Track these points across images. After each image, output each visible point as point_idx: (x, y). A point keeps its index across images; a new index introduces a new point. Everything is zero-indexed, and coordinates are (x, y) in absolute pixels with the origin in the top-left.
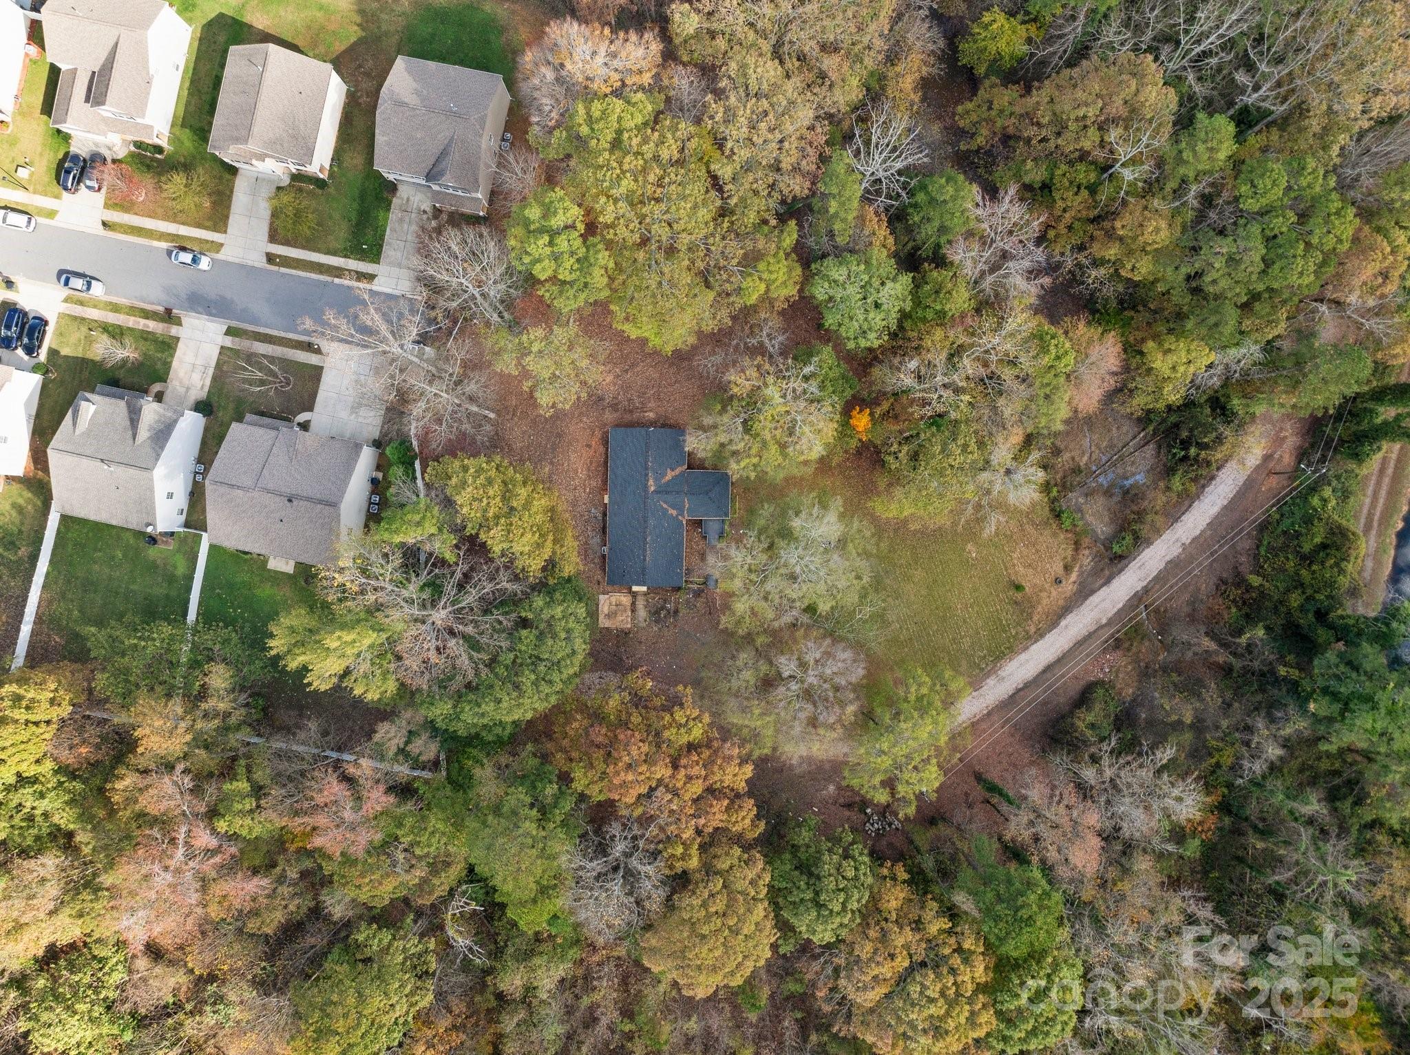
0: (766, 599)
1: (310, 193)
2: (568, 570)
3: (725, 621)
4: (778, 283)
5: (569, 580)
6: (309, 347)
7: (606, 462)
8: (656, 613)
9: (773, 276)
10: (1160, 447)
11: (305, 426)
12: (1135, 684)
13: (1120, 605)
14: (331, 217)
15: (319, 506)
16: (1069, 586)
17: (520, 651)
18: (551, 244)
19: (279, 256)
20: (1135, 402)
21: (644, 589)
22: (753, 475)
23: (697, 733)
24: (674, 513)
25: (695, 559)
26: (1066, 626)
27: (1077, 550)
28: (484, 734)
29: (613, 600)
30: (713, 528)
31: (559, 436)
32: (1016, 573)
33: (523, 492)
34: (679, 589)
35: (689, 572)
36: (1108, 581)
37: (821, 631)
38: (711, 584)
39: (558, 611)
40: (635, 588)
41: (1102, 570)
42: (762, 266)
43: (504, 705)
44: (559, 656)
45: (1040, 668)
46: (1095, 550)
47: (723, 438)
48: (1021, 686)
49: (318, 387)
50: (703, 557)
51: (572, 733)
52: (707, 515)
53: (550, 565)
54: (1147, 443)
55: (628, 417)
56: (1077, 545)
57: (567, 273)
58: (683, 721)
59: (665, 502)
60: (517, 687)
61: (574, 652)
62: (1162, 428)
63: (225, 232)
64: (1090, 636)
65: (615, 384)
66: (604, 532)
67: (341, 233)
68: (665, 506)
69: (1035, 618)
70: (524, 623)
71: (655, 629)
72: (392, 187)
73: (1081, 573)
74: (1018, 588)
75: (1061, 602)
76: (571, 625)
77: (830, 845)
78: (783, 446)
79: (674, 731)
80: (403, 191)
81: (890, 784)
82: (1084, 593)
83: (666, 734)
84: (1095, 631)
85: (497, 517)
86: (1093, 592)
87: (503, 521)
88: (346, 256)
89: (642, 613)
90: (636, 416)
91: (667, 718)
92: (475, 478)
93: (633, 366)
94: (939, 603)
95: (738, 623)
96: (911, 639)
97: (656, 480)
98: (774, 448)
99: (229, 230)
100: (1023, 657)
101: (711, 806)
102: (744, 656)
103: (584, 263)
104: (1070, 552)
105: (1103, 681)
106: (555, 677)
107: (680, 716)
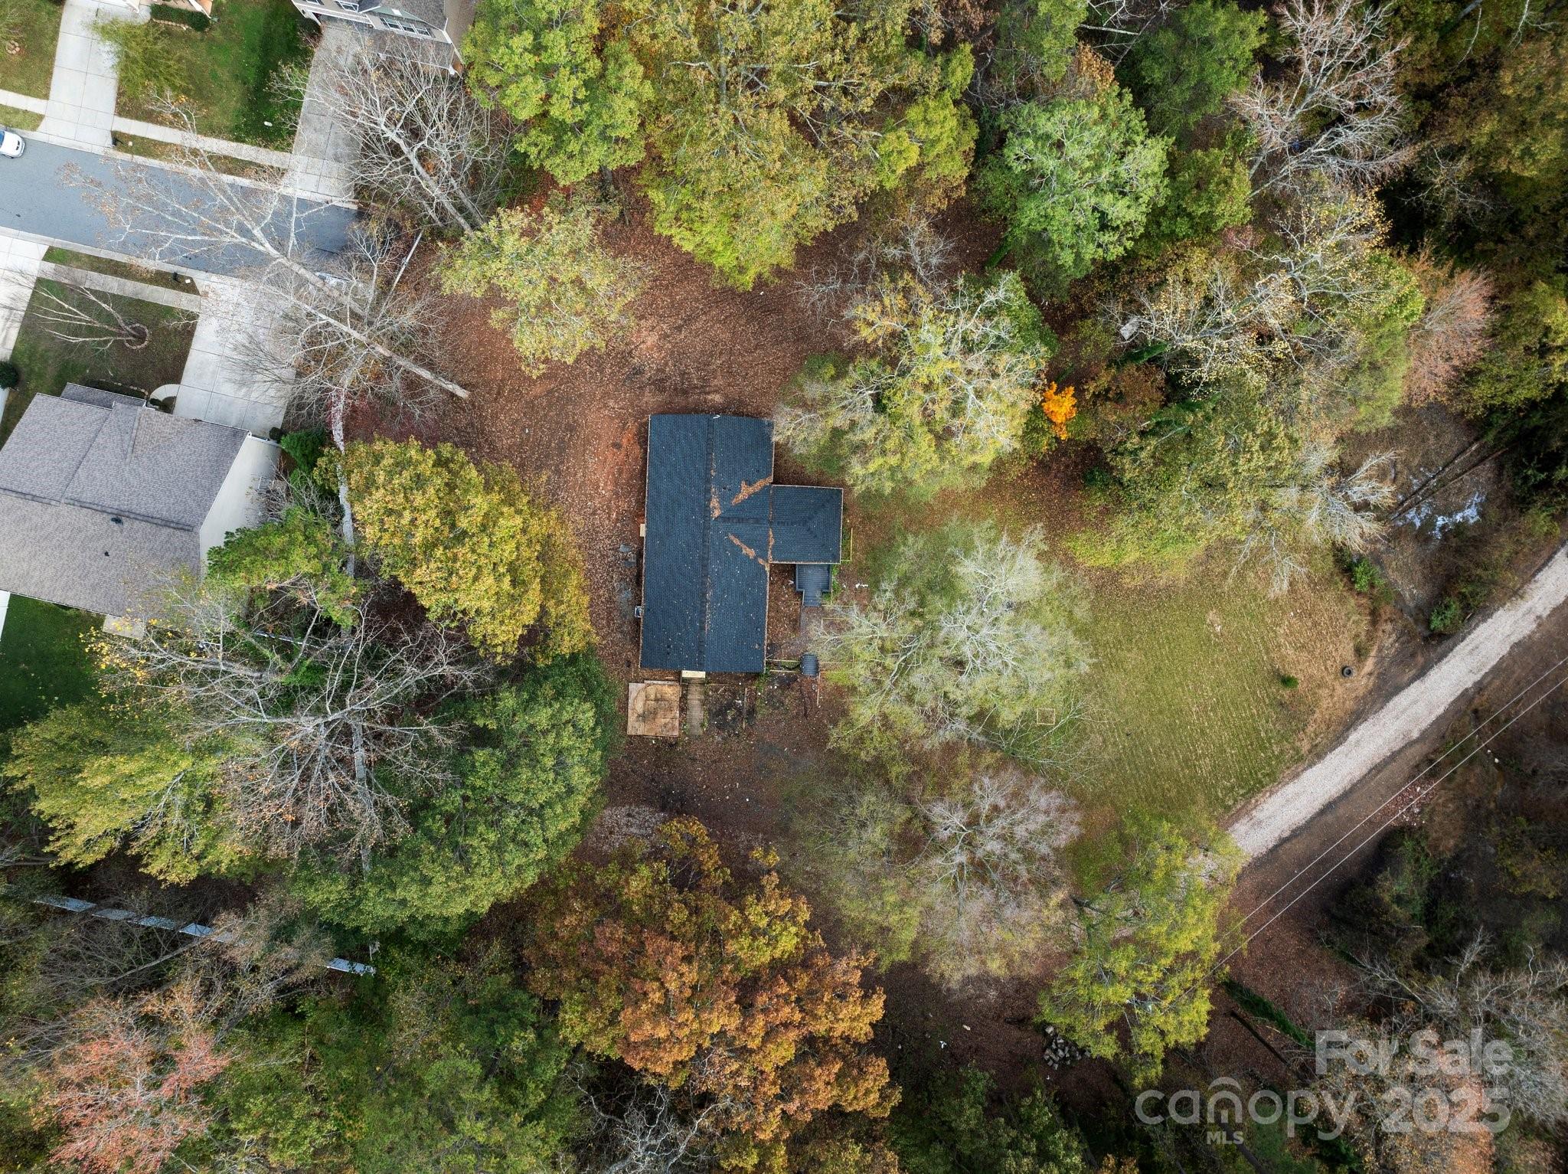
0: (910, 699)
1: (184, 36)
2: (567, 644)
3: (839, 737)
4: (940, 148)
5: (574, 659)
6: (175, 281)
7: (643, 472)
8: (718, 713)
9: (936, 131)
10: (1500, 468)
11: (167, 406)
12: (1459, 832)
13: (1440, 711)
14: (215, 77)
15: (166, 531)
16: (1362, 680)
17: (474, 788)
18: (538, 48)
19: (133, 138)
20: (1476, 393)
21: (702, 675)
22: (888, 487)
23: (788, 943)
24: (751, 553)
25: (784, 629)
26: (1358, 742)
27: (1374, 622)
28: (411, 930)
29: (652, 691)
30: (812, 579)
31: (571, 428)
32: (1283, 658)
33: (480, 503)
34: (757, 676)
35: (773, 648)
36: (1422, 673)
37: (998, 754)
38: (809, 669)
39: (542, 717)
40: (686, 674)
41: (1413, 655)
42: (913, 113)
43: (435, 889)
44: (542, 798)
45: (1317, 806)
46: (1400, 623)
47: (840, 420)
48: (1286, 834)
49: (188, 345)
50: (796, 625)
51: (564, 933)
52: (804, 557)
53: (535, 636)
54: (1482, 460)
55: (679, 400)
56: (1375, 616)
57: (566, 105)
58: (763, 923)
59: (737, 536)
60: (463, 855)
61: (570, 790)
62: (1506, 437)
63: (46, 97)
64: (1394, 756)
65: (660, 349)
66: (639, 583)
67: (232, 99)
68: (737, 542)
69: (1310, 729)
70: (482, 738)
71: (718, 738)
72: (313, 29)
73: (1380, 660)
74: (1287, 681)
75: (1350, 705)
76: (566, 742)
77: (1013, 1133)
78: (942, 436)
79: (745, 942)
80: (331, 37)
81: (1122, 1028)
82: (1385, 690)
83: (731, 947)
84: (1401, 750)
85: (429, 547)
86: (1398, 689)
87: (439, 552)
88: (238, 139)
89: (697, 713)
90: (693, 398)
91: (734, 917)
92: (390, 474)
93: (689, 320)
94: (1164, 703)
95: (860, 740)
96: (1119, 760)
97: (722, 499)
98: (925, 441)
99: (53, 93)
100: (1290, 789)
101: (812, 1078)
102: (869, 801)
103: (597, 88)
104: (1364, 626)
105: (1410, 828)
106: (534, 836)
107: (756, 915)
